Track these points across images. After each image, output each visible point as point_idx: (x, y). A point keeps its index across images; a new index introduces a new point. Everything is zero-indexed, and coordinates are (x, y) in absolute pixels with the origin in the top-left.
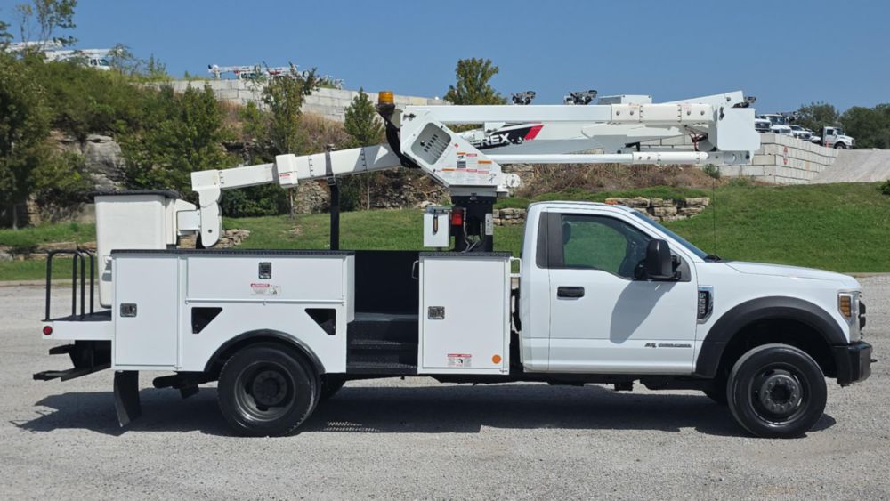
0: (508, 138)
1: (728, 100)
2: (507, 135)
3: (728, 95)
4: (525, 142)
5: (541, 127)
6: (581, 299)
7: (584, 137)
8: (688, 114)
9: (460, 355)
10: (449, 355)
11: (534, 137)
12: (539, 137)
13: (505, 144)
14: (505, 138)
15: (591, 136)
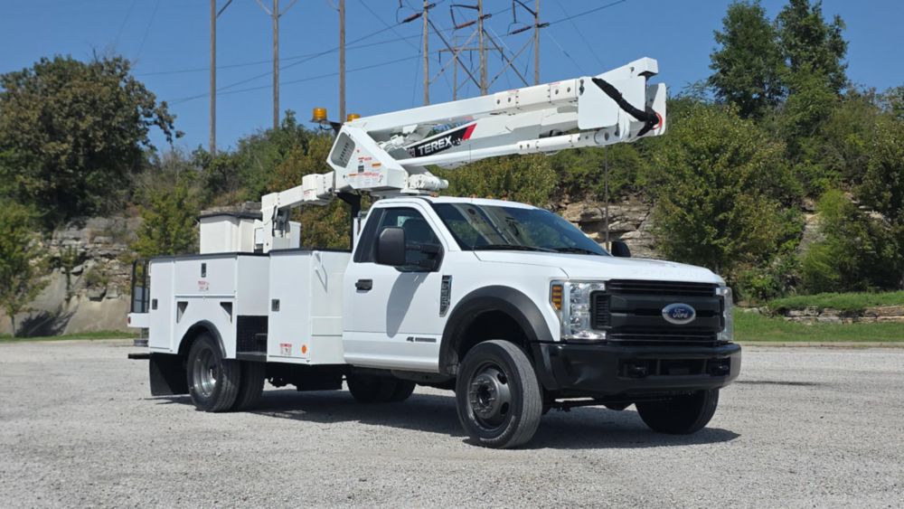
0: (451, 140)
1: (633, 69)
2: (450, 137)
3: (631, 65)
4: (463, 142)
5: (474, 125)
6: (370, 291)
7: (508, 132)
8: (557, 92)
9: (286, 345)
10: (282, 345)
11: (469, 137)
12: (473, 136)
13: (448, 147)
14: (448, 140)
15: (512, 129)
